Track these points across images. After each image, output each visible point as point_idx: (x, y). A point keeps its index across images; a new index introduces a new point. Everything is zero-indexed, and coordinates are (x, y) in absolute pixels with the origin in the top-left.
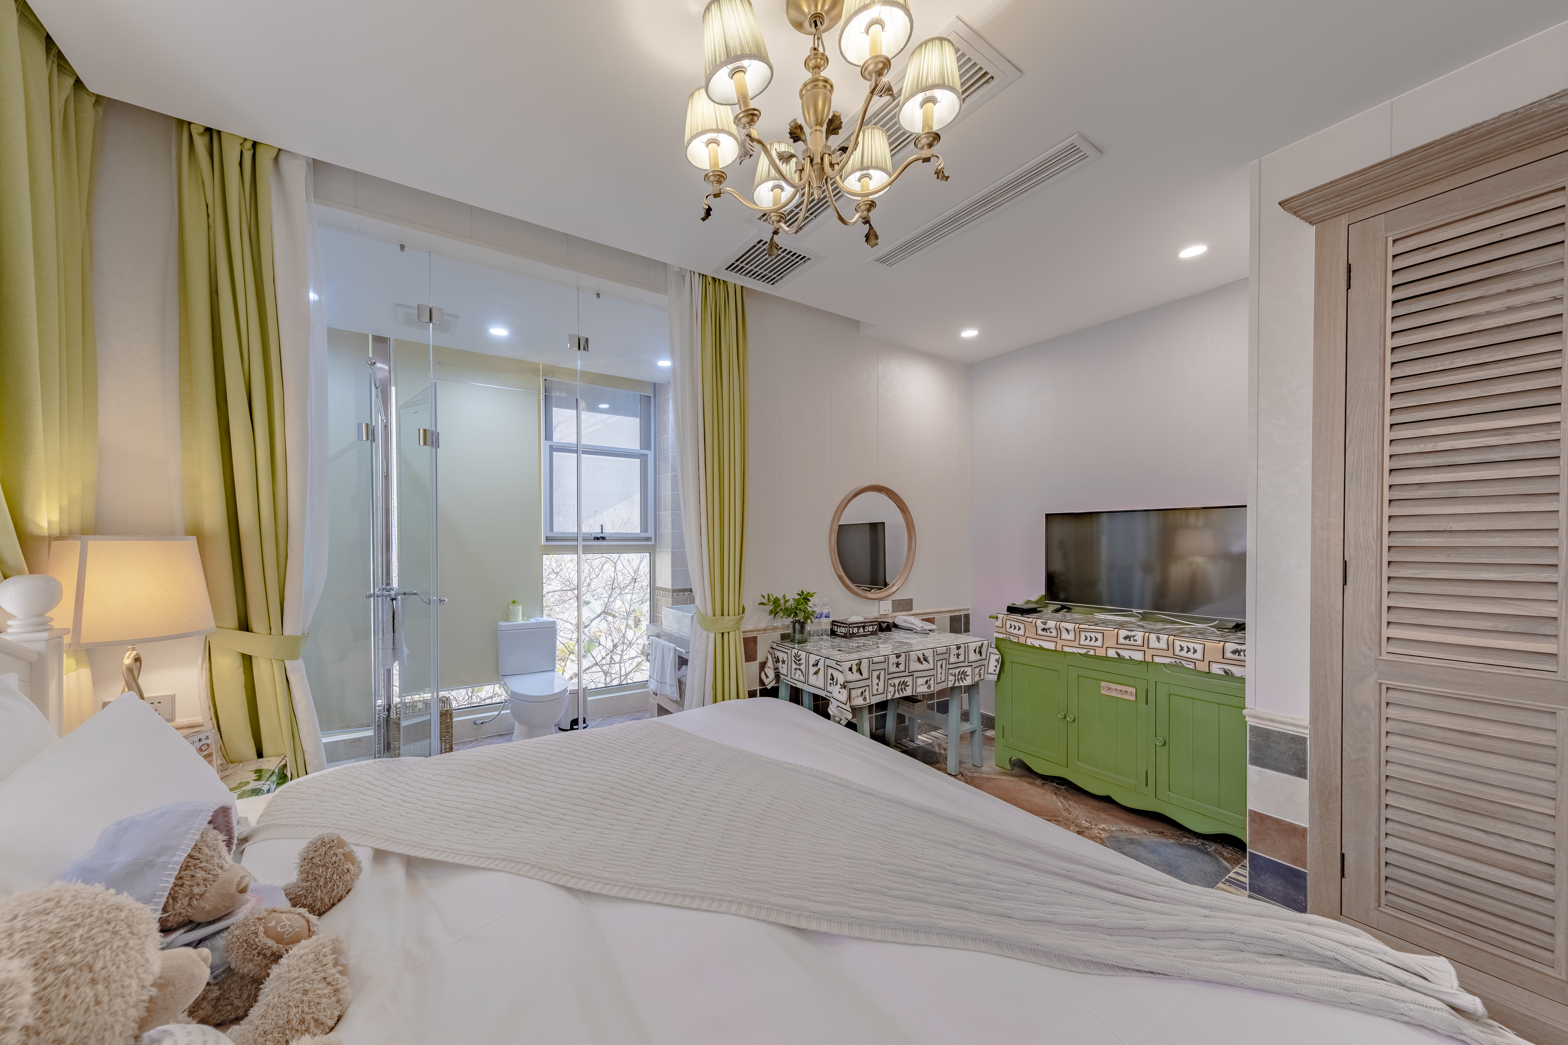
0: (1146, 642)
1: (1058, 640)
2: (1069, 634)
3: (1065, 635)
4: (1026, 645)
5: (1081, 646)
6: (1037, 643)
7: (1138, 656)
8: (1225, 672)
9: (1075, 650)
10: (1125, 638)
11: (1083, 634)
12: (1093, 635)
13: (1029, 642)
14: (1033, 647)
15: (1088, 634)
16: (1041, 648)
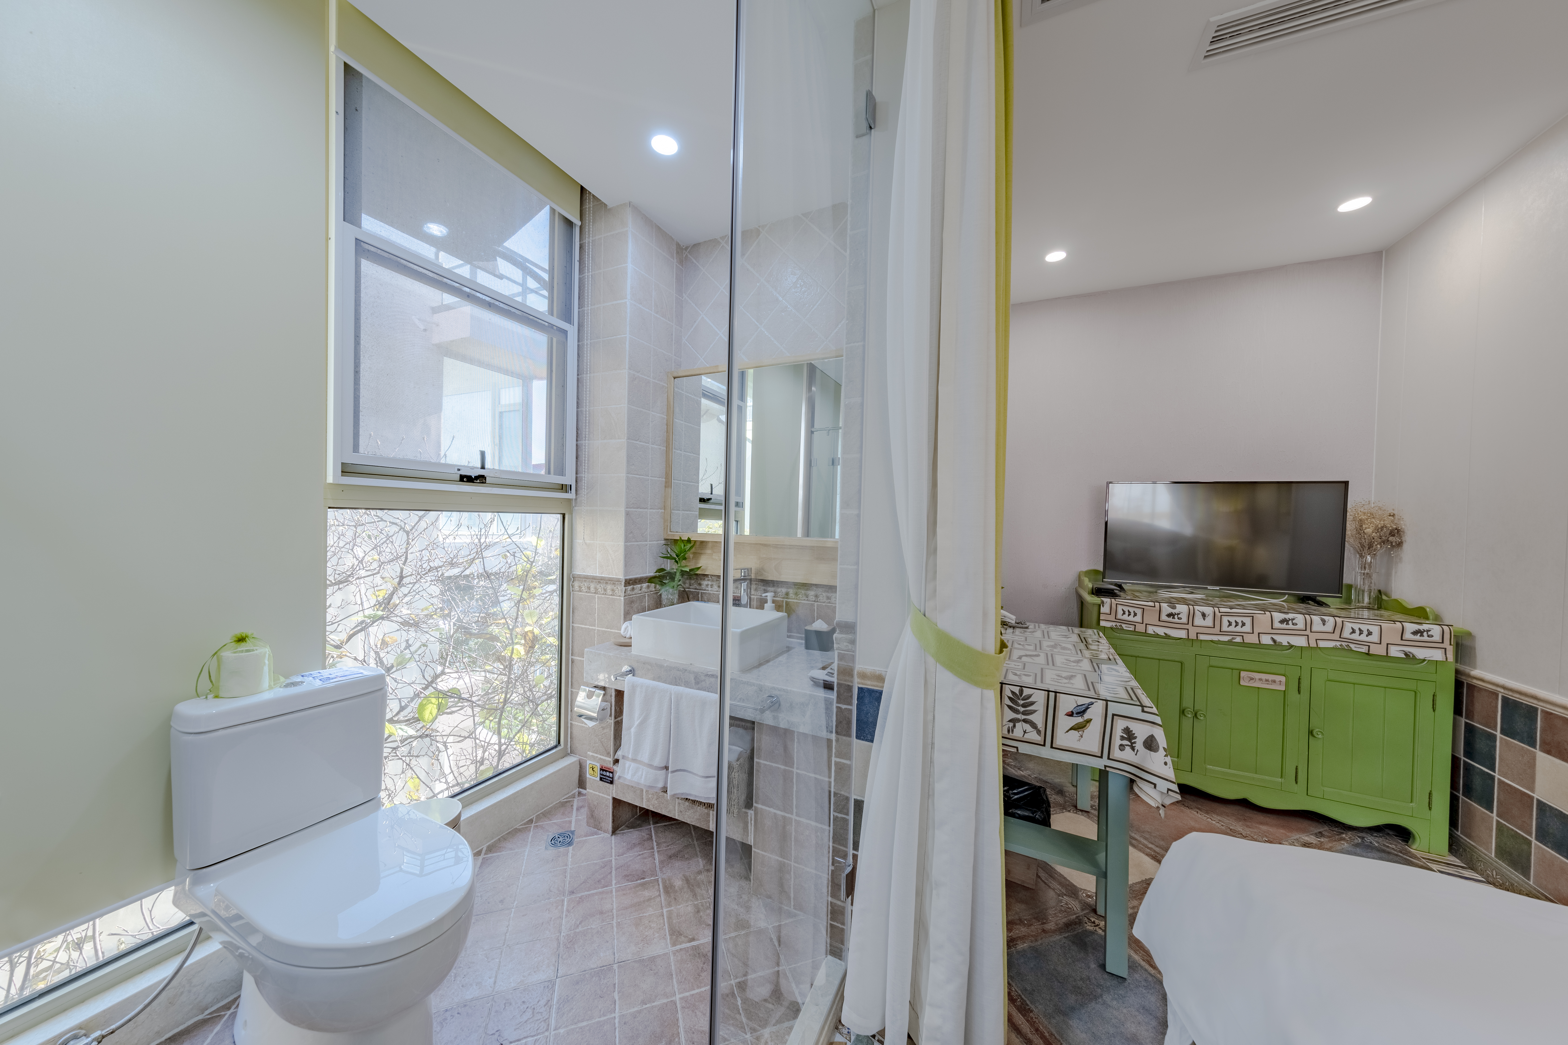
0: (1309, 626)
1: (1189, 627)
2: (1204, 619)
3: (1198, 621)
4: (1145, 634)
5: (1222, 633)
6: (1161, 631)
7: (1300, 642)
8: (1406, 654)
9: (1215, 638)
10: (1282, 622)
11: (1225, 620)
12: (1239, 620)
13: (1150, 630)
14: (1157, 635)
15: (1232, 619)
16: (1167, 636)
